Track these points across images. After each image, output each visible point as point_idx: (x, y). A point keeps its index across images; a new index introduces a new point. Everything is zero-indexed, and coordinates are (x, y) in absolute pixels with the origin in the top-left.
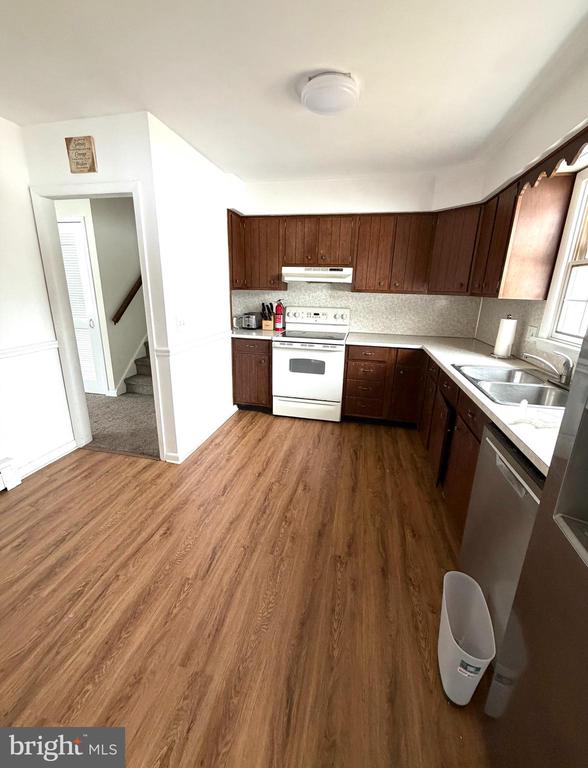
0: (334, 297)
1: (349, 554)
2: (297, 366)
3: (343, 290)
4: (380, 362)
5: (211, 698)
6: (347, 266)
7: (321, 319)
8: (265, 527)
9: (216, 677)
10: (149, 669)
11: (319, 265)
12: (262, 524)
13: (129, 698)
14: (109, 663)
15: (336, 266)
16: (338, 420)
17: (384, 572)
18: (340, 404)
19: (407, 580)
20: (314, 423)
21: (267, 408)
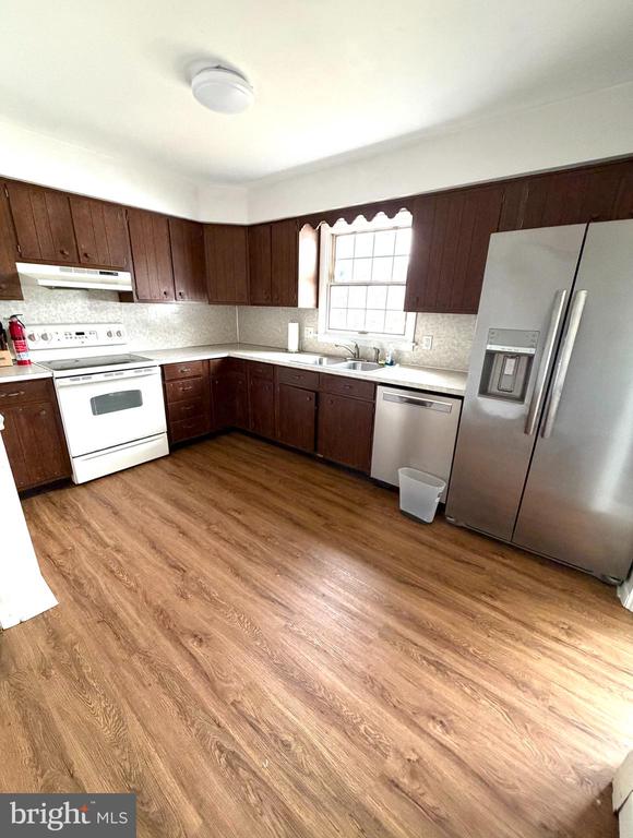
0: (96, 309)
1: (326, 519)
2: (102, 405)
3: (106, 300)
4: (195, 376)
5: (400, 628)
6: (122, 270)
7: (89, 340)
8: (262, 551)
9: (385, 620)
10: (365, 670)
11: (84, 266)
12: (259, 554)
13: (383, 688)
14: (345, 709)
15: (108, 268)
16: (167, 453)
17: (349, 510)
18: (165, 435)
19: (360, 505)
20: (144, 469)
21: (65, 481)
